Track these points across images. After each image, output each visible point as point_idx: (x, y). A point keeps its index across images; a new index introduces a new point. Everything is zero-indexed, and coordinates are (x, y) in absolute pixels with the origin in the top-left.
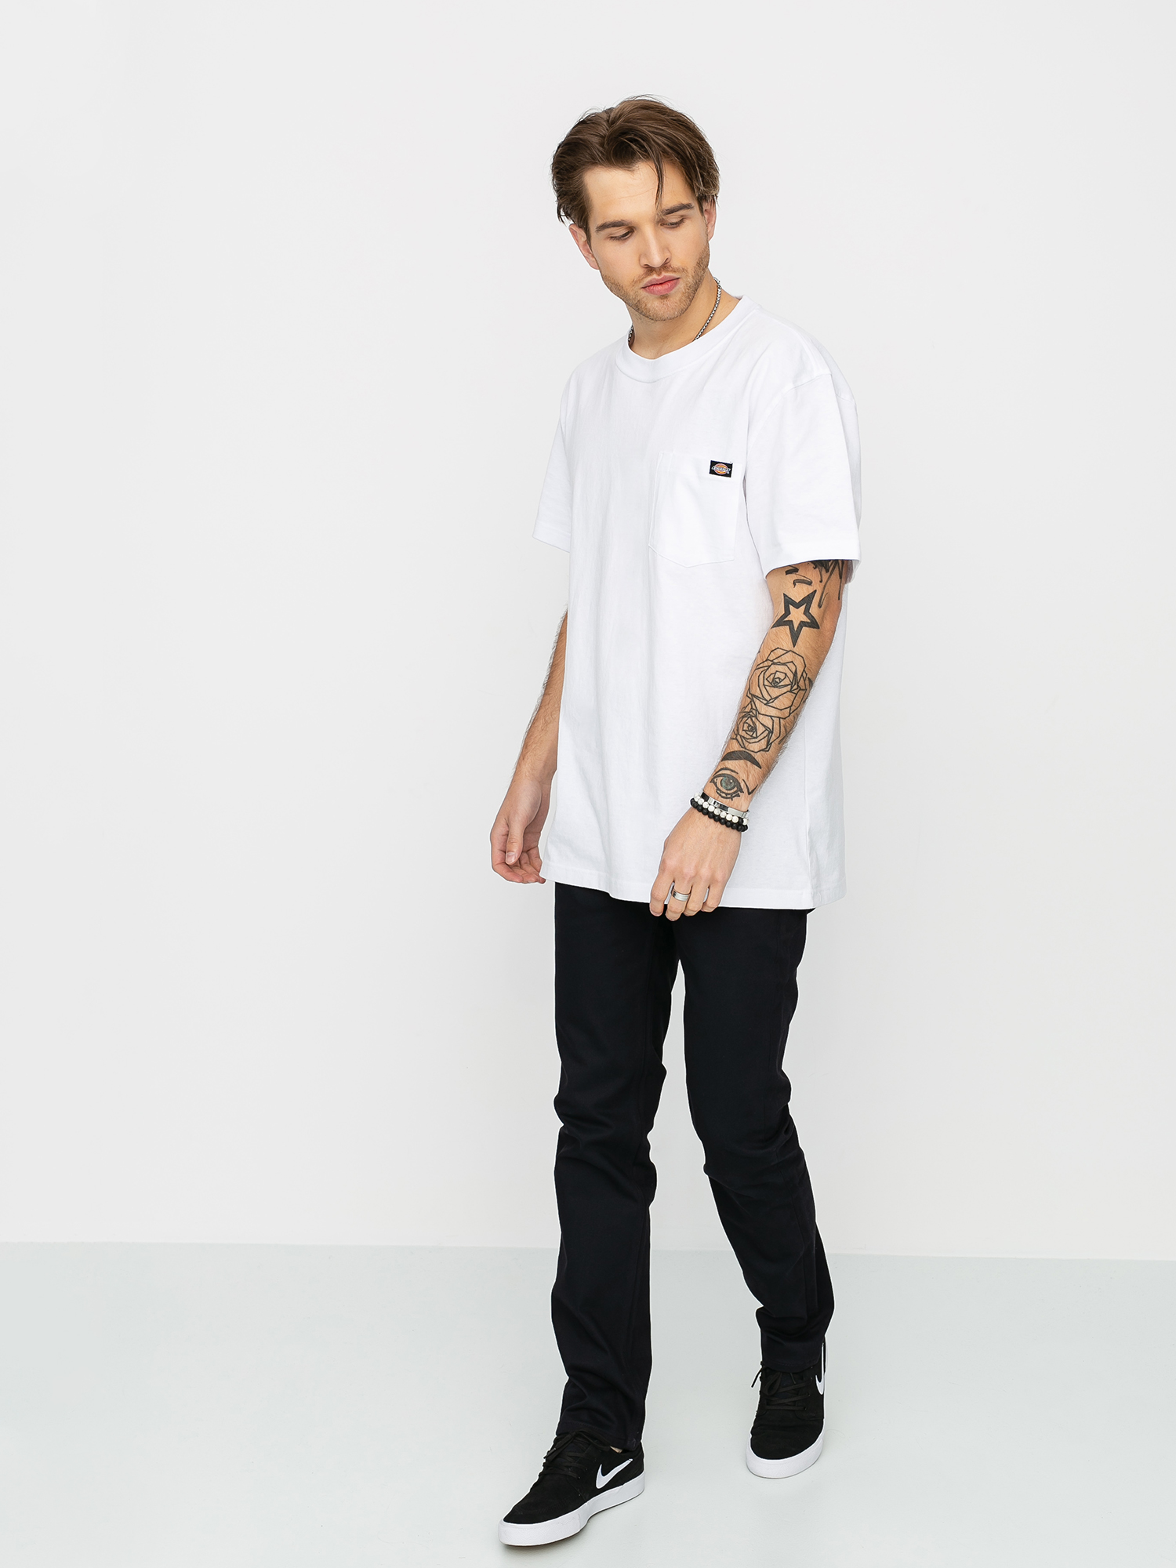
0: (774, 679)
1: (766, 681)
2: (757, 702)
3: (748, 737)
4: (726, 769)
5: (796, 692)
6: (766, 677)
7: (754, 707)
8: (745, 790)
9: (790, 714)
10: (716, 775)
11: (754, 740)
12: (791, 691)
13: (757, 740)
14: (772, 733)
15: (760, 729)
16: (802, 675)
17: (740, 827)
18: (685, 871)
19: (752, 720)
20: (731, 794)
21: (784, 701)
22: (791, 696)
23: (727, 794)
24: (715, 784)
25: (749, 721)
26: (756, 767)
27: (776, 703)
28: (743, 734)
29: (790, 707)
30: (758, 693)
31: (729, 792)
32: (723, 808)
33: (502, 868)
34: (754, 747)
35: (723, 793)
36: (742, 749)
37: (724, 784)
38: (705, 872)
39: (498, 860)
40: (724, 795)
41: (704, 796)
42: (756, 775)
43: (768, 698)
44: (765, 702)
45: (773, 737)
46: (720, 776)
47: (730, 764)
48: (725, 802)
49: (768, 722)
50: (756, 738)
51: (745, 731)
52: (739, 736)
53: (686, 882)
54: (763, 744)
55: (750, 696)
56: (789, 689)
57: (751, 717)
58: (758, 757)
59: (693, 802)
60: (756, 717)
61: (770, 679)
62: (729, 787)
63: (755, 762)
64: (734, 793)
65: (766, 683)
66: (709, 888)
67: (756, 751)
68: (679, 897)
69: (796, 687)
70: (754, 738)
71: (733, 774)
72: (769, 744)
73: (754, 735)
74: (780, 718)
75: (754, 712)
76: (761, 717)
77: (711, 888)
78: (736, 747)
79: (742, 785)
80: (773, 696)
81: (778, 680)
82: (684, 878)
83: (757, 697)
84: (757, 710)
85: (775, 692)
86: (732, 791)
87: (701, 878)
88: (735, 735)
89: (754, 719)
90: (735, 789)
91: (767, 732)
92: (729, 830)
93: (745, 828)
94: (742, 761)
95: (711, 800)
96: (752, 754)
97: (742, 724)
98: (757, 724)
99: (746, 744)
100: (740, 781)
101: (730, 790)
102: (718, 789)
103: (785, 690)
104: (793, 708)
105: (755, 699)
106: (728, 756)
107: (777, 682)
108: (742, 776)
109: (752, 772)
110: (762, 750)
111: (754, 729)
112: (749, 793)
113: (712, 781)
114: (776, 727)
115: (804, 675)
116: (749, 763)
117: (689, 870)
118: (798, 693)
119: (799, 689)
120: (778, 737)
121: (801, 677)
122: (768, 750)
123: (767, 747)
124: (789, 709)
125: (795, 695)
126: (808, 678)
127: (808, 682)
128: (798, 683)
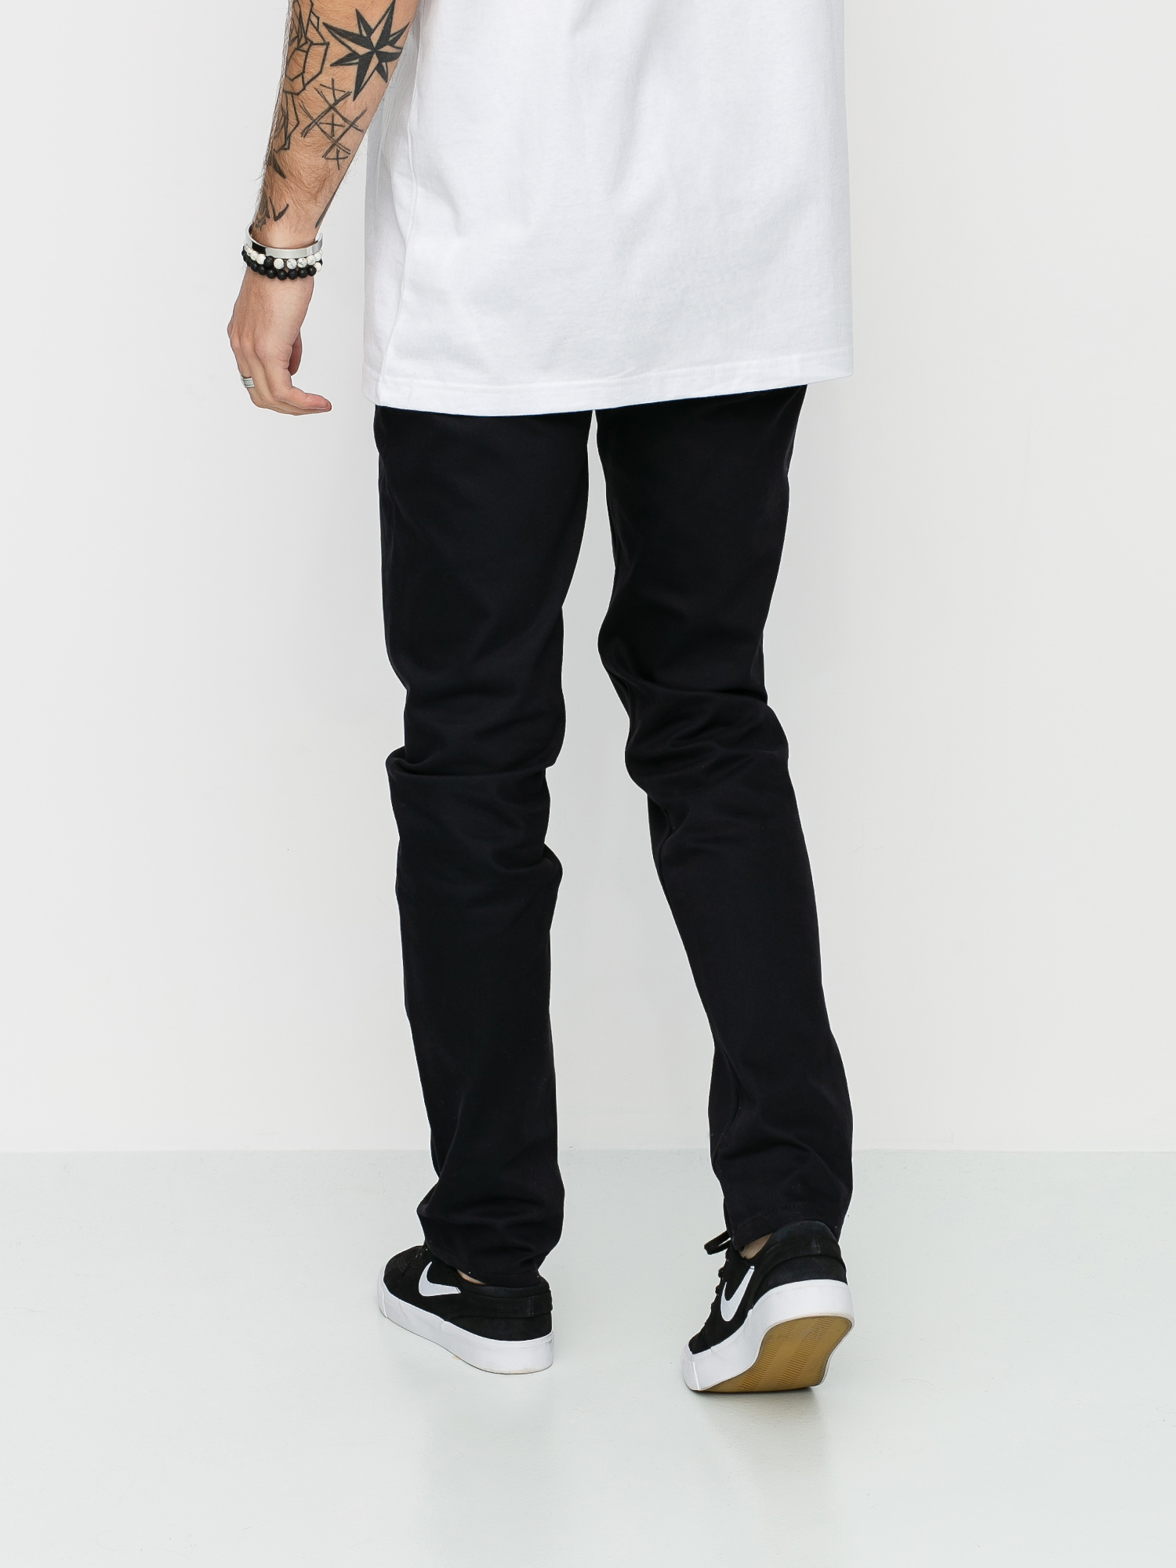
5: (305, 48)
9: (305, 85)
29: (302, 74)
45: (290, 127)
74: (292, 94)
104: (307, 76)
112: (276, 218)
118: (309, 49)
119: (309, 43)
120: (297, 126)
121: (308, 24)
122: (289, 148)
123: (284, 145)
124: (300, 78)
125: (305, 54)
126: (324, 24)
127: (326, 31)
128: (306, 34)
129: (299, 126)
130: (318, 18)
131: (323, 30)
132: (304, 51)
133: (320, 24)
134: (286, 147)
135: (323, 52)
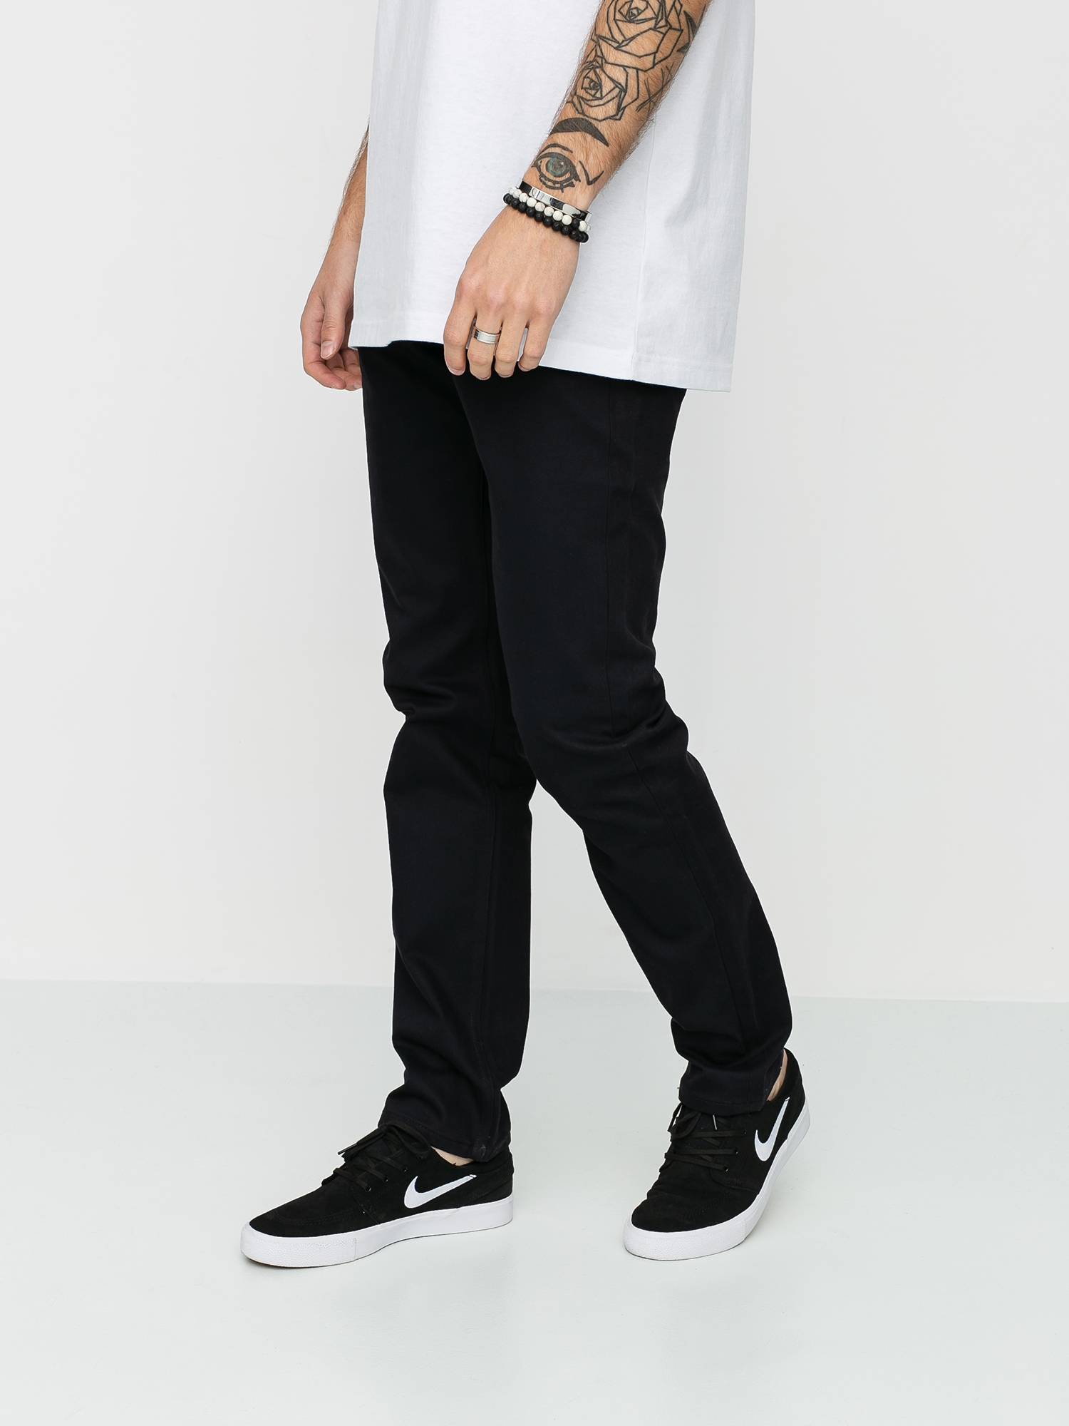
0: (630, 9)
1: (617, 13)
2: (604, 45)
3: (589, 97)
4: (555, 145)
5: (663, 30)
6: (618, 8)
7: (599, 54)
8: (583, 177)
9: (654, 64)
10: (540, 157)
11: (596, 103)
12: (655, 29)
13: (601, 102)
14: (626, 92)
15: (607, 85)
16: (674, 5)
17: (574, 233)
18: (491, 294)
19: (595, 72)
20: (561, 183)
21: (646, 44)
22: (655, 37)
23: (555, 182)
24: (539, 170)
25: (592, 75)
26: (600, 143)
27: (632, 47)
28: (581, 93)
29: (655, 53)
30: (606, 33)
31: (558, 179)
32: (557, 204)
33: (318, 369)
34: (597, 112)
35: (550, 180)
36: (578, 116)
37: (551, 168)
38: (521, 298)
39: (313, 357)
40: (550, 184)
41: (525, 187)
42: (600, 156)
43: (620, 39)
44: (616, 45)
45: (627, 99)
46: (545, 156)
47: (562, 138)
48: (557, 195)
49: (619, 75)
50: (601, 98)
51: (585, 89)
52: (575, 98)
53: (492, 313)
54: (611, 108)
55: (597, 38)
56: (653, 26)
57: (594, 68)
58: (603, 128)
59: (509, 200)
60: (601, 67)
61: (624, 11)
62: (559, 173)
63: (598, 135)
64: (566, 181)
65: (618, 16)
66: (527, 326)
67: (600, 118)
68: (485, 337)
69: (663, 23)
70: (598, 99)
71: (566, 153)
72: (620, 109)
73: (598, 95)
74: (637, 70)
75: (599, 60)
76: (608, 68)
77: (530, 327)
78: (571, 113)
79: (579, 169)
80: (628, 35)
81: (635, 12)
82: (488, 307)
83: (604, 39)
84: (603, 58)
85: (630, 29)
86: (563, 178)
87: (514, 307)
88: (574, 98)
89: (598, 70)
90: (568, 175)
91: (617, 90)
92: (557, 237)
93: (583, 237)
94: (578, 134)
95: (535, 191)
96: (594, 122)
97: (581, 80)
98: (603, 77)
99: (585, 107)
100: (576, 163)
101: (559, 176)
102: (542, 175)
103: (645, 26)
104: (659, 56)
105: (601, 41)
106: (562, 126)
107: (633, 14)
108: (578, 157)
109: (594, 150)
110: (610, 118)
111: (597, 86)
112: (589, 183)
113: (536, 165)
114: (632, 82)
115: (678, 6)
116: (589, 137)
117: (497, 295)
118: (667, 32)
119: (669, 26)
120: (636, 100)
121: (671, 9)
122: (620, 119)
123: (617, 114)
124: (652, 57)
125: (662, 35)
126: (685, 12)
127: (685, 17)
128: (667, 17)
129: (638, 100)
130: (681, 5)
131: (683, 18)
132: (662, 33)
133: (682, 12)
134: (618, 117)
135: (677, 37)
